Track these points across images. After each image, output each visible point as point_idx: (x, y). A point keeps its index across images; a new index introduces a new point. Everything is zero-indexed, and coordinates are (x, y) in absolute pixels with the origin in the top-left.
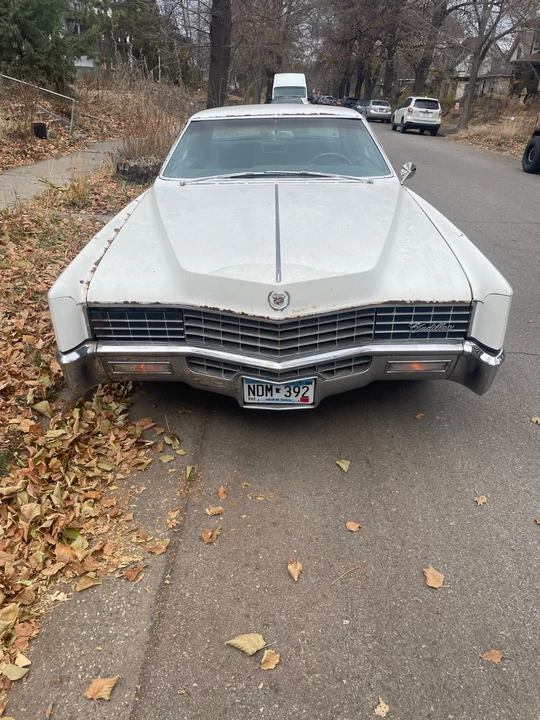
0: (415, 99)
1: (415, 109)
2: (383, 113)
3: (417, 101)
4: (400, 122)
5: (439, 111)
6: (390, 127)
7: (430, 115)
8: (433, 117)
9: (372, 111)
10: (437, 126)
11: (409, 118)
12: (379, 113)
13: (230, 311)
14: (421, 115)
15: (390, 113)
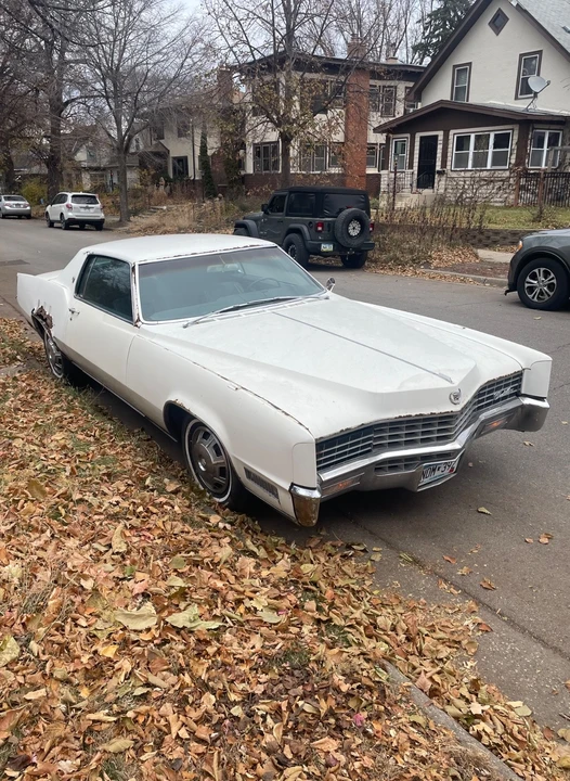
0: (70, 195)
1: (73, 204)
2: (21, 209)
3: (73, 196)
4: (58, 218)
5: (99, 205)
6: (46, 224)
7: (92, 210)
8: (94, 212)
9: (7, 208)
10: (102, 221)
11: (69, 215)
12: (15, 209)
13: (421, 415)
14: (82, 210)
15: (28, 208)
